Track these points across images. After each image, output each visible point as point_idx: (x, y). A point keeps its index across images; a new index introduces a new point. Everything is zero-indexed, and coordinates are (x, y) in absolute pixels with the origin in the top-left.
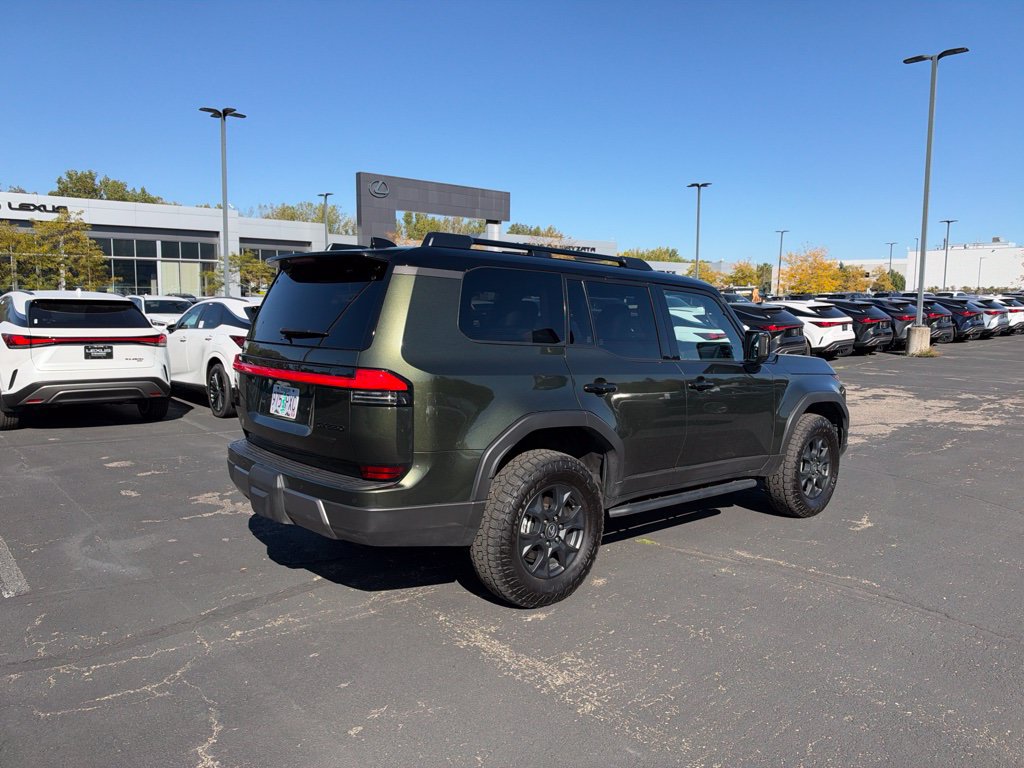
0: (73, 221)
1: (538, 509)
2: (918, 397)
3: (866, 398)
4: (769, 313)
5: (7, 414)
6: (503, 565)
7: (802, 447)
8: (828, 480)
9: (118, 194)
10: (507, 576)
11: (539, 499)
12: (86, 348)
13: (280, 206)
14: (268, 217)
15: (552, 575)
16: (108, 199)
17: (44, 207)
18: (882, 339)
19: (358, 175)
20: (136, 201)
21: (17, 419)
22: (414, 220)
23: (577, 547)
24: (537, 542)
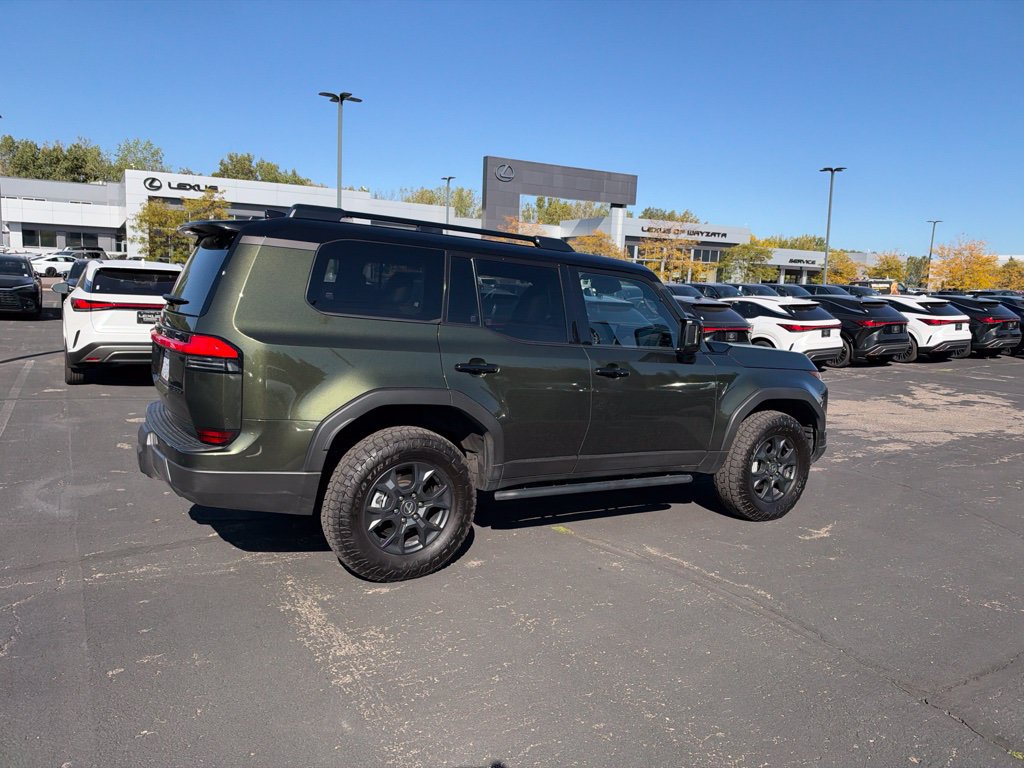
0: (216, 200)
1: (390, 485)
2: (1015, 406)
3: (952, 404)
4: (868, 308)
5: (74, 370)
6: (342, 536)
7: (753, 446)
8: (793, 483)
9: (272, 176)
10: (347, 548)
11: (393, 474)
12: (139, 313)
13: (419, 190)
14: (408, 201)
15: (407, 551)
16: (263, 180)
17: (198, 186)
18: (1008, 341)
19: (486, 158)
20: (287, 182)
21: (82, 375)
22: (546, 204)
23: (442, 526)
24: (388, 518)
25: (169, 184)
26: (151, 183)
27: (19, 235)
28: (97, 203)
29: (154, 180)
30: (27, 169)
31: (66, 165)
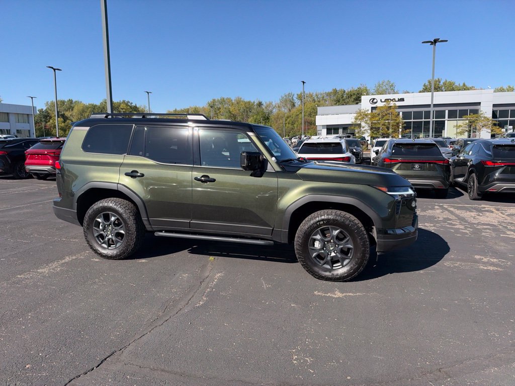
9: (451, 87)
25: (381, 100)
26: (373, 101)
27: (325, 130)
29: (374, 99)
30: (339, 101)
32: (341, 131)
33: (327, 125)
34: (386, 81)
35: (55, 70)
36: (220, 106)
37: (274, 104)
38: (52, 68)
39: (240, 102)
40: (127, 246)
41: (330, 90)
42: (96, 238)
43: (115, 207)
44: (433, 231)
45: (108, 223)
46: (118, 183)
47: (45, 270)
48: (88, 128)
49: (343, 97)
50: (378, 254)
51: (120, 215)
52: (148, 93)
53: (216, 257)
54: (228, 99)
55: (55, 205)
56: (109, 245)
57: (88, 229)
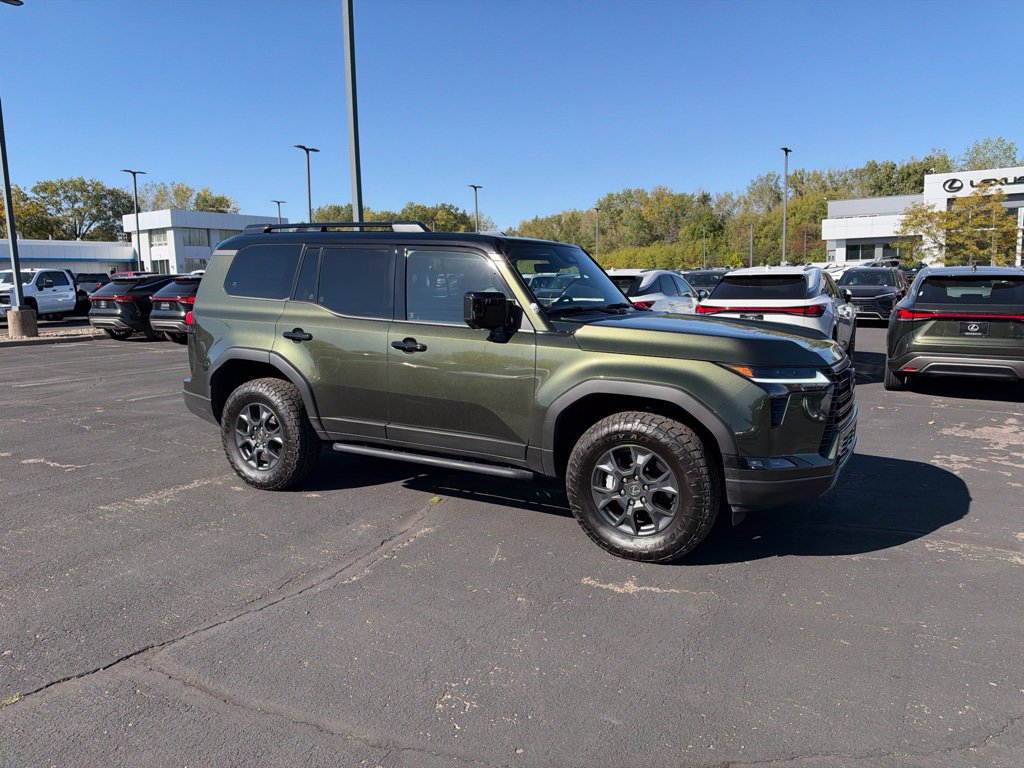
25: (972, 183)
26: (952, 186)
27: (843, 251)
28: (881, 215)
29: (954, 181)
30: (880, 188)
31: (916, 179)
32: (879, 251)
33: (847, 240)
34: (994, 139)
35: (307, 150)
36: (621, 206)
37: (735, 197)
38: (304, 148)
39: (663, 196)
40: (286, 466)
41: (862, 165)
42: (241, 450)
43: (267, 394)
44: (956, 473)
45: (258, 423)
46: (271, 351)
47: (144, 501)
48: (234, 252)
49: (889, 178)
50: (733, 509)
51: (275, 408)
52: (475, 188)
53: (445, 497)
54: (638, 191)
55: (186, 388)
56: (260, 463)
57: (227, 432)
